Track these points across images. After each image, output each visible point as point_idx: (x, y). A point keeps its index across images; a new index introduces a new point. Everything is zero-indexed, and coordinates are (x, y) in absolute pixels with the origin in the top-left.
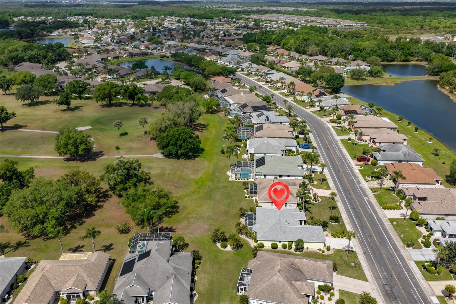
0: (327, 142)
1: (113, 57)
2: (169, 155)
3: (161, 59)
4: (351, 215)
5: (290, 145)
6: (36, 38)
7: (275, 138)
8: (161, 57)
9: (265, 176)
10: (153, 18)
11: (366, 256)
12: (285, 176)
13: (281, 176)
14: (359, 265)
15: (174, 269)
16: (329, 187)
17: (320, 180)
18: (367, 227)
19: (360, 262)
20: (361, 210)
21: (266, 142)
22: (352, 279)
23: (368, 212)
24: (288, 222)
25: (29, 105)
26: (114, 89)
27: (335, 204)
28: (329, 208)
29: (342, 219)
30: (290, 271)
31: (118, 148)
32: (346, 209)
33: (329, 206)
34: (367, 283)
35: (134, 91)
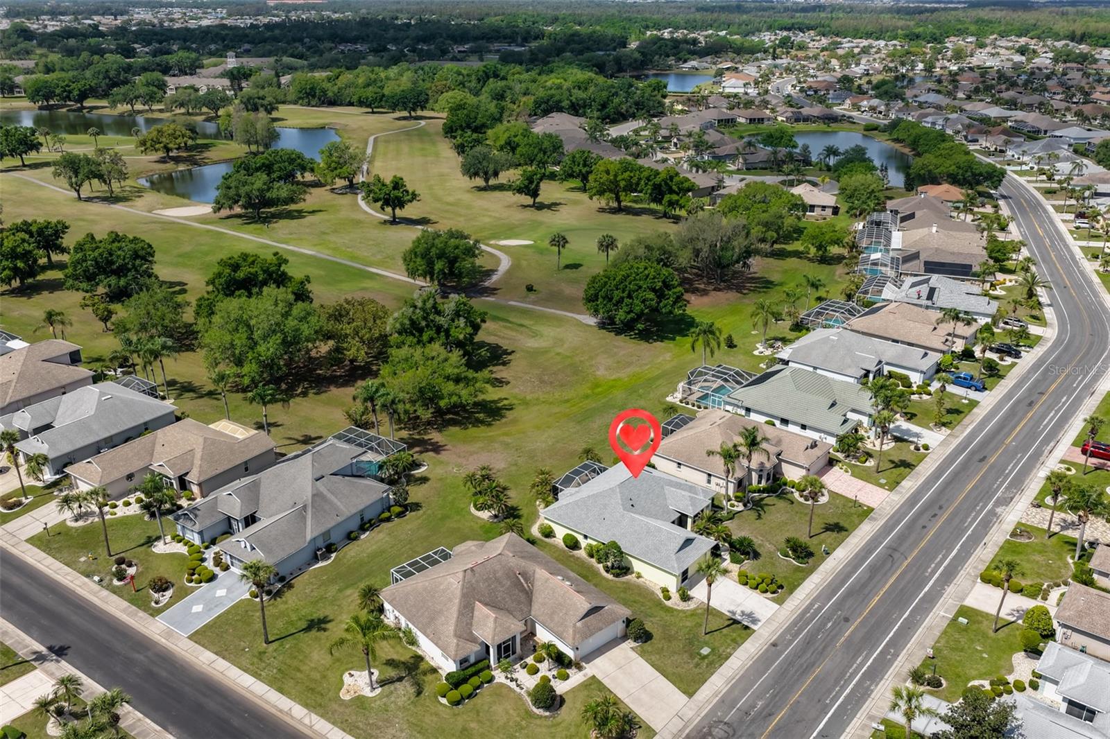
0: (1053, 387)
1: (751, 120)
2: (608, 324)
3: (865, 133)
4: (866, 558)
5: (904, 364)
6: (651, 72)
7: (897, 341)
8: (865, 130)
9: (748, 410)
10: (963, 40)
11: (767, 650)
12: (795, 423)
13: (785, 421)
14: (719, 658)
15: (314, 496)
16: (898, 483)
17: (892, 462)
18: (866, 598)
19: (731, 655)
20: (909, 560)
21: (833, 340)
22: (659, 674)
23: (926, 570)
24: (631, 503)
25: (480, 189)
26: (626, 175)
27: (857, 522)
28: (823, 526)
29: (823, 559)
30: (500, 583)
31: (530, 289)
32: (868, 544)
33: (832, 521)
34: (684, 698)
35: (666, 184)
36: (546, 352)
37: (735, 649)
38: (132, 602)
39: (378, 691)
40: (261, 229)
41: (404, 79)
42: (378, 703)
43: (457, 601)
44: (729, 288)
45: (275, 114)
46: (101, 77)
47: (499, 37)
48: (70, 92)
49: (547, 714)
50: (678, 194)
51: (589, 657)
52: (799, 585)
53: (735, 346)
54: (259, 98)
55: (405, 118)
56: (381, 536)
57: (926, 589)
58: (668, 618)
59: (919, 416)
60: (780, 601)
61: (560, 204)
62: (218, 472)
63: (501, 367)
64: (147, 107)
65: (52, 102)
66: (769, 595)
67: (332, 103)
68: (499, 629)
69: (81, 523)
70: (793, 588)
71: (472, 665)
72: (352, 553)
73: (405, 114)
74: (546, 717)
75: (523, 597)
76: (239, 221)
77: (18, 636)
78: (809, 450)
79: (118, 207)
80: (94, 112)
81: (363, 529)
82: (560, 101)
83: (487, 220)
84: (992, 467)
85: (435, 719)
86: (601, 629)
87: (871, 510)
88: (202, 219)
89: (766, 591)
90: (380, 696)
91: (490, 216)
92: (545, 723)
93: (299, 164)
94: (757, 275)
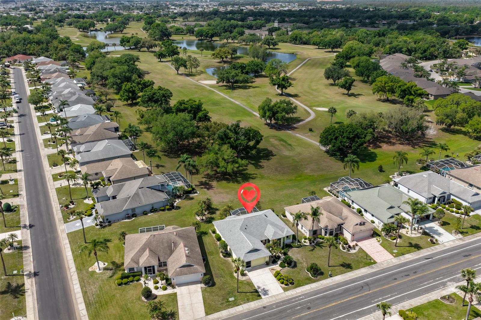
5: (461, 197)
9: (353, 201)
11: (259, 308)
12: (369, 213)
13: (366, 211)
14: (235, 304)
15: (135, 194)
16: (403, 254)
17: (410, 243)
18: (330, 302)
19: (241, 304)
20: (370, 292)
21: (424, 177)
22: (202, 301)
23: (373, 300)
24: (246, 227)
25: (332, 85)
26: (390, 84)
27: (361, 266)
28: (341, 263)
29: (327, 278)
30: (163, 244)
31: (311, 130)
32: (356, 278)
33: (347, 262)
34: (204, 314)
35: (409, 90)
36: (289, 158)
37: (245, 303)
38: (63, 217)
39: (101, 271)
40: (229, 92)
41: (338, 34)
42: (98, 275)
43: (141, 246)
44: (409, 144)
45: (276, 47)
46: (222, 29)
47: (407, 18)
48: (208, 34)
49: (146, 301)
50: (414, 96)
51: (180, 285)
52: (302, 286)
53: (384, 171)
54: (271, 40)
55: (330, 52)
56: (156, 215)
57: (364, 308)
58: (229, 280)
59: (451, 225)
60: (285, 290)
61: (362, 95)
62: (121, 178)
63: (266, 161)
64: (233, 41)
65: (202, 38)
66: (283, 286)
67: (305, 43)
68: (147, 261)
69: (74, 187)
70: (299, 285)
71: (134, 272)
72: (140, 219)
73: (330, 50)
74: (144, 302)
75: (169, 252)
76: (225, 88)
77: (26, 218)
78: (358, 226)
79: (188, 78)
80: (215, 42)
81: (151, 211)
82: (402, 48)
83: (322, 98)
84: (469, 261)
85: (108, 288)
86: (187, 274)
87: (375, 263)
88: (212, 86)
89: (282, 283)
90: (100, 274)
91: (325, 97)
92: (142, 304)
93: (260, 67)
94: (431, 140)
